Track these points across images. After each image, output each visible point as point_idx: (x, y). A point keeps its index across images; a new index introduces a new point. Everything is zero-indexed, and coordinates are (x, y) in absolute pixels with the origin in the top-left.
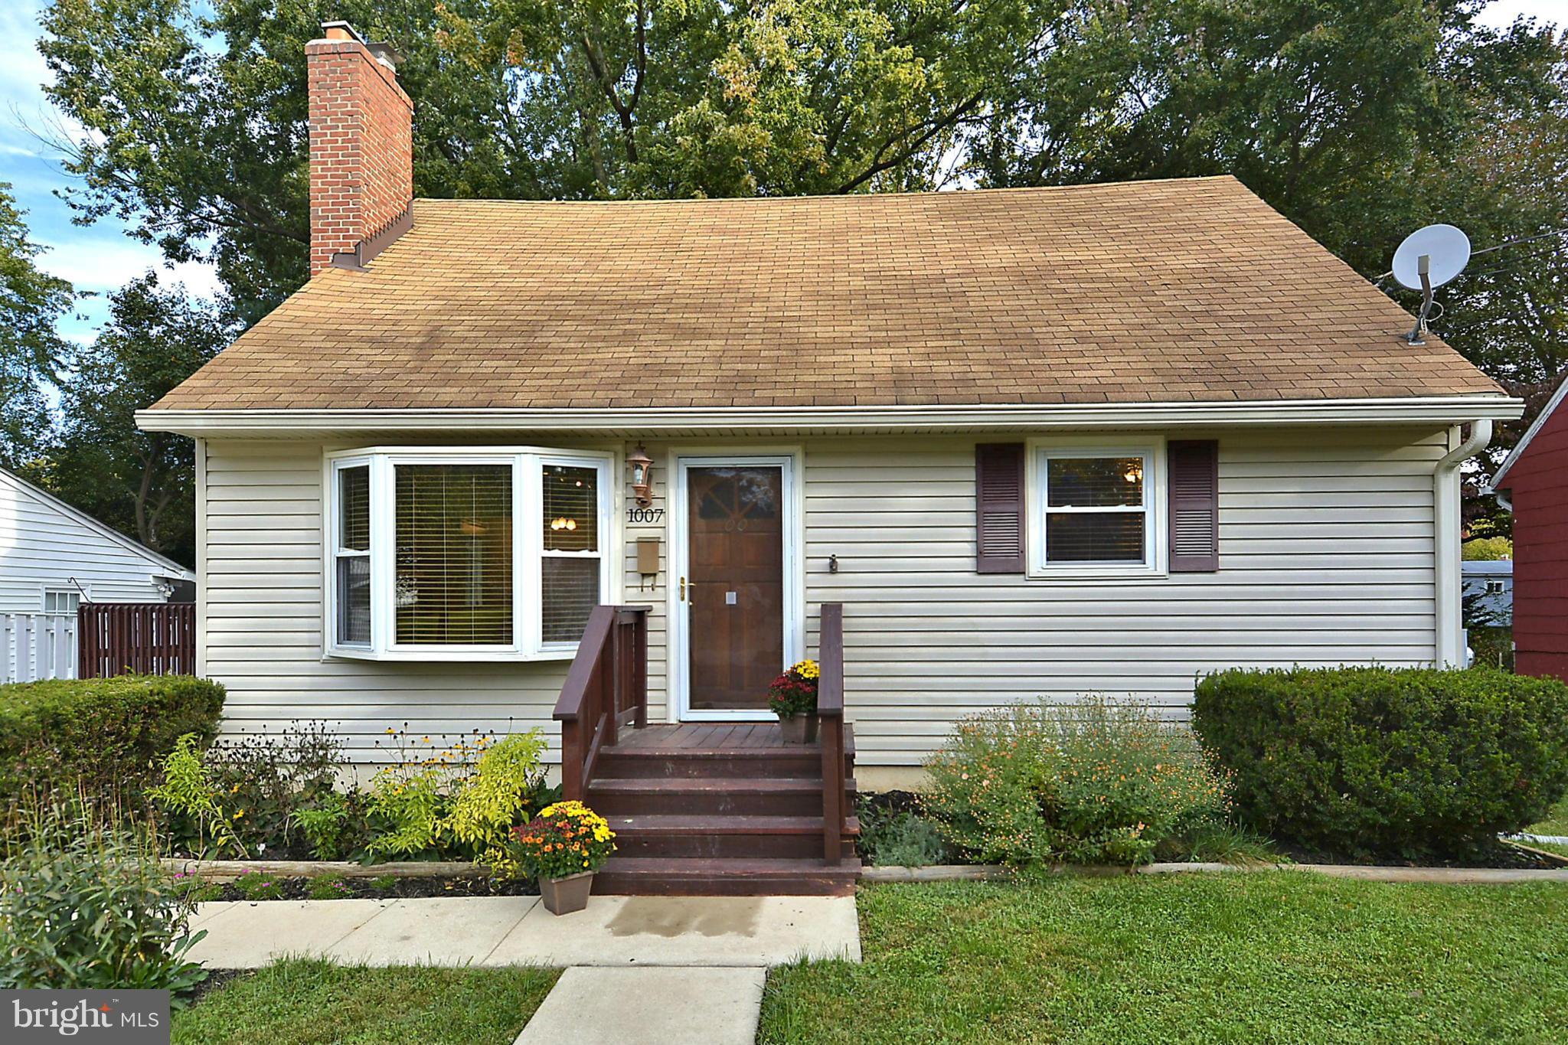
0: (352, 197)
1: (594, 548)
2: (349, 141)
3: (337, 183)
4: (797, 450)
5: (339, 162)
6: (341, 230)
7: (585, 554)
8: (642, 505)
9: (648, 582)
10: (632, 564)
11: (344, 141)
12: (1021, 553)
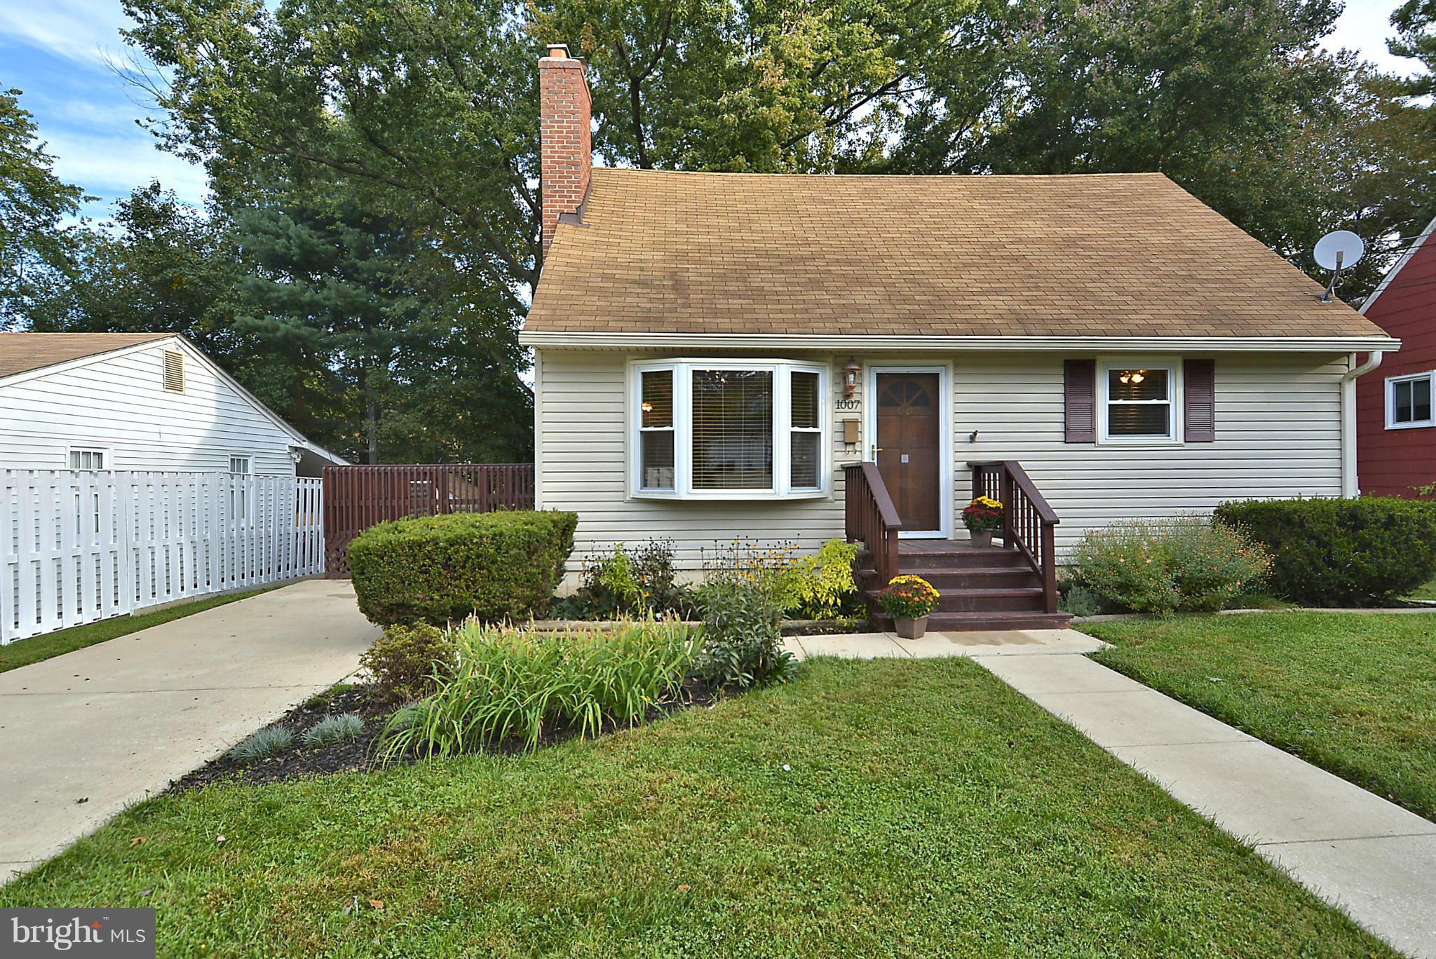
0: (574, 173)
1: (816, 426)
2: (572, 132)
3: (563, 162)
4: (950, 362)
5: (564, 147)
6: (565, 196)
7: (811, 430)
8: (846, 396)
9: (850, 448)
10: (839, 437)
11: (567, 132)
12: (1093, 430)
